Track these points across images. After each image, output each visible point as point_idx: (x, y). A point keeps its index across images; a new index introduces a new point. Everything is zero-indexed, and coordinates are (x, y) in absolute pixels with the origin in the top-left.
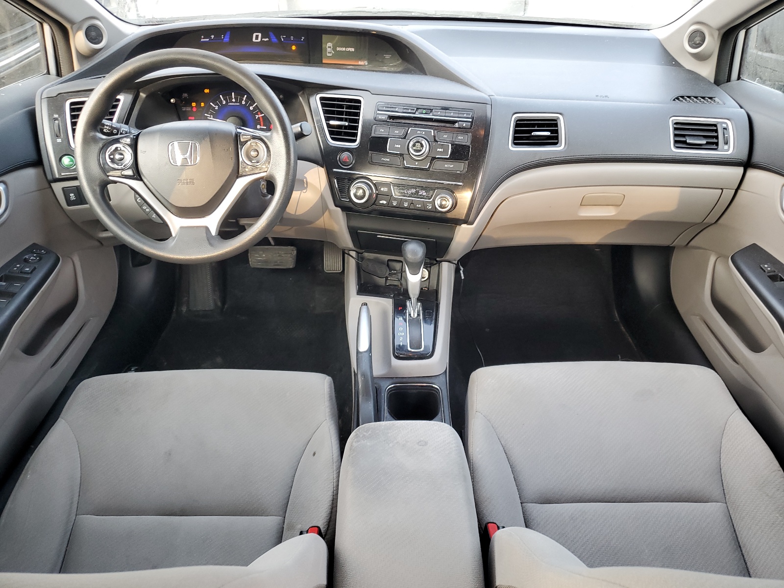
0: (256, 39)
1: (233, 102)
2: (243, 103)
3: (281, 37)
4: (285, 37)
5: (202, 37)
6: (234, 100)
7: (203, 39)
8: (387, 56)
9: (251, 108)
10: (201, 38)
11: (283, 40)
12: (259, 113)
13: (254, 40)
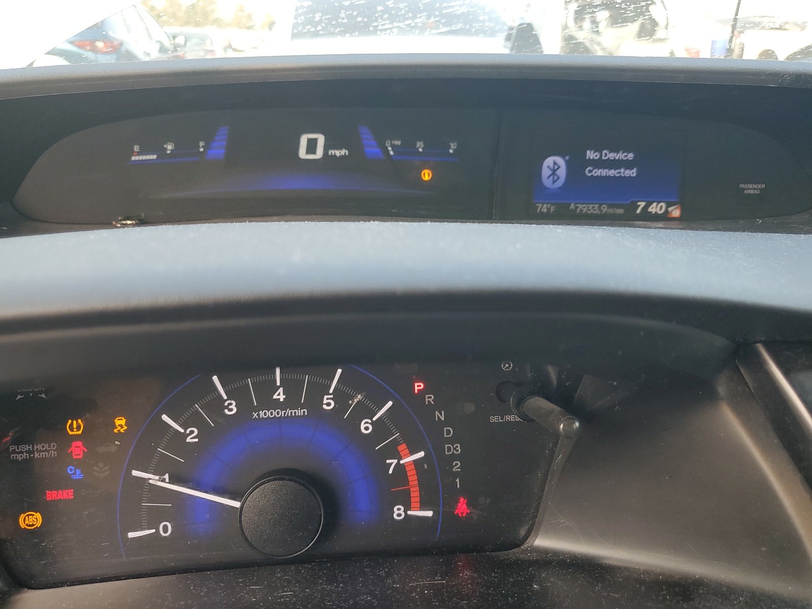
0: (307, 153)
1: (277, 404)
2: (328, 403)
3: (388, 144)
4: (398, 143)
5: (136, 148)
6: (280, 396)
7: (139, 154)
8: (750, 186)
9: (366, 427)
10: (132, 153)
11: (392, 153)
12: (402, 448)
13: (303, 154)
